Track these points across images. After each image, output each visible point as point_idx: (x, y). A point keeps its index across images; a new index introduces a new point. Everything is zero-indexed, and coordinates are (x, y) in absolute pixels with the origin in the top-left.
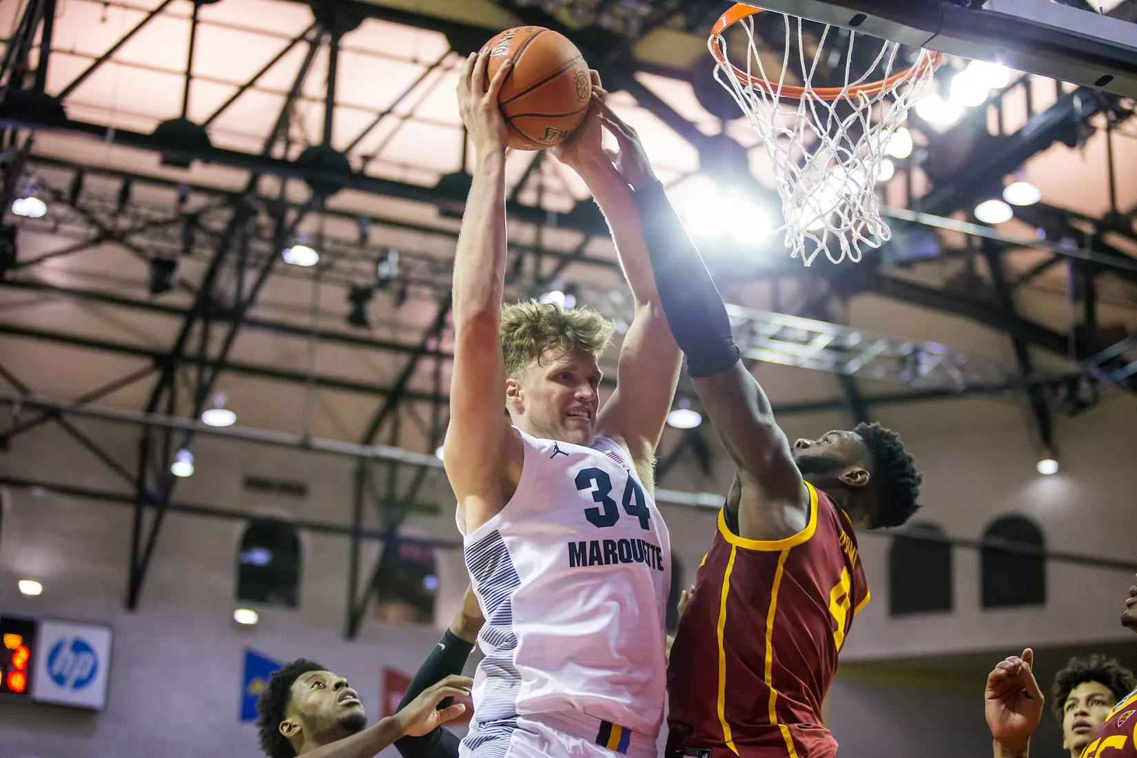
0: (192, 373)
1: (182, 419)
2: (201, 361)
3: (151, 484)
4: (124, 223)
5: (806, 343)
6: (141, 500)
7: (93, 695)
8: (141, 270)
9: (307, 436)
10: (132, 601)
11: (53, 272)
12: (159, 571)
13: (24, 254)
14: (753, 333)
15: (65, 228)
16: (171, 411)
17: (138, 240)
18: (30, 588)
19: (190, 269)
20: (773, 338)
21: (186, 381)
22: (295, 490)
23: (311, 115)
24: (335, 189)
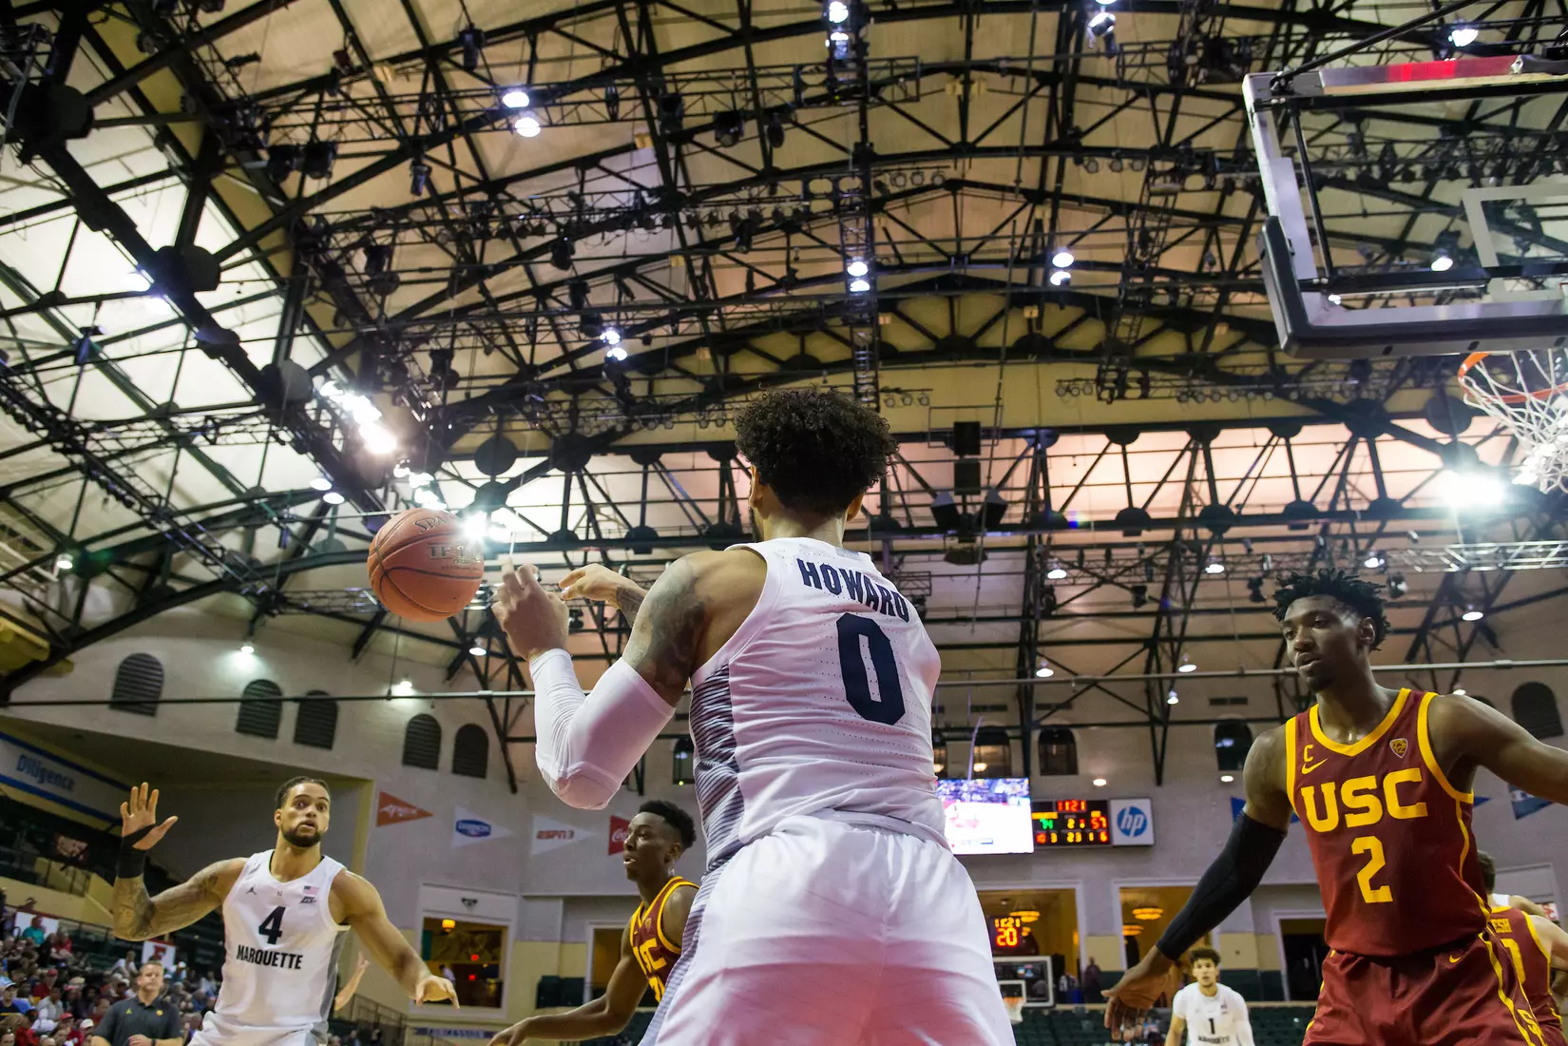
0: (1167, 646)
1: (1167, 674)
2: (1170, 639)
3: (1156, 712)
4: (1112, 572)
5: (1546, 554)
6: (1153, 722)
7: (1147, 838)
8: (1128, 596)
9: (1242, 669)
10: (1159, 781)
11: (1076, 607)
12: (1169, 761)
13: (1059, 601)
14: (1507, 556)
15: (1080, 581)
16: (1159, 670)
17: (1121, 579)
18: (1100, 782)
19: (1154, 589)
20: (1520, 556)
21: (1164, 651)
22: (1241, 701)
23: (1202, 490)
24: (1226, 528)
